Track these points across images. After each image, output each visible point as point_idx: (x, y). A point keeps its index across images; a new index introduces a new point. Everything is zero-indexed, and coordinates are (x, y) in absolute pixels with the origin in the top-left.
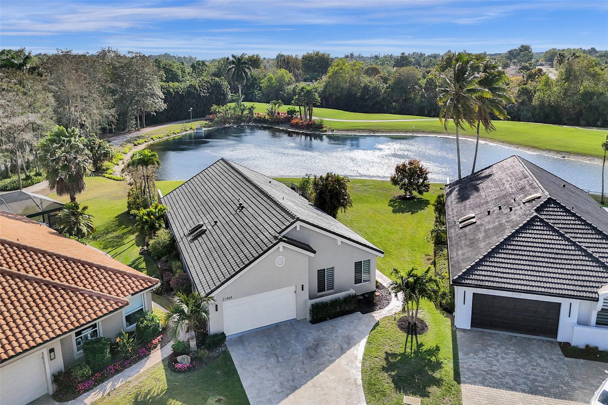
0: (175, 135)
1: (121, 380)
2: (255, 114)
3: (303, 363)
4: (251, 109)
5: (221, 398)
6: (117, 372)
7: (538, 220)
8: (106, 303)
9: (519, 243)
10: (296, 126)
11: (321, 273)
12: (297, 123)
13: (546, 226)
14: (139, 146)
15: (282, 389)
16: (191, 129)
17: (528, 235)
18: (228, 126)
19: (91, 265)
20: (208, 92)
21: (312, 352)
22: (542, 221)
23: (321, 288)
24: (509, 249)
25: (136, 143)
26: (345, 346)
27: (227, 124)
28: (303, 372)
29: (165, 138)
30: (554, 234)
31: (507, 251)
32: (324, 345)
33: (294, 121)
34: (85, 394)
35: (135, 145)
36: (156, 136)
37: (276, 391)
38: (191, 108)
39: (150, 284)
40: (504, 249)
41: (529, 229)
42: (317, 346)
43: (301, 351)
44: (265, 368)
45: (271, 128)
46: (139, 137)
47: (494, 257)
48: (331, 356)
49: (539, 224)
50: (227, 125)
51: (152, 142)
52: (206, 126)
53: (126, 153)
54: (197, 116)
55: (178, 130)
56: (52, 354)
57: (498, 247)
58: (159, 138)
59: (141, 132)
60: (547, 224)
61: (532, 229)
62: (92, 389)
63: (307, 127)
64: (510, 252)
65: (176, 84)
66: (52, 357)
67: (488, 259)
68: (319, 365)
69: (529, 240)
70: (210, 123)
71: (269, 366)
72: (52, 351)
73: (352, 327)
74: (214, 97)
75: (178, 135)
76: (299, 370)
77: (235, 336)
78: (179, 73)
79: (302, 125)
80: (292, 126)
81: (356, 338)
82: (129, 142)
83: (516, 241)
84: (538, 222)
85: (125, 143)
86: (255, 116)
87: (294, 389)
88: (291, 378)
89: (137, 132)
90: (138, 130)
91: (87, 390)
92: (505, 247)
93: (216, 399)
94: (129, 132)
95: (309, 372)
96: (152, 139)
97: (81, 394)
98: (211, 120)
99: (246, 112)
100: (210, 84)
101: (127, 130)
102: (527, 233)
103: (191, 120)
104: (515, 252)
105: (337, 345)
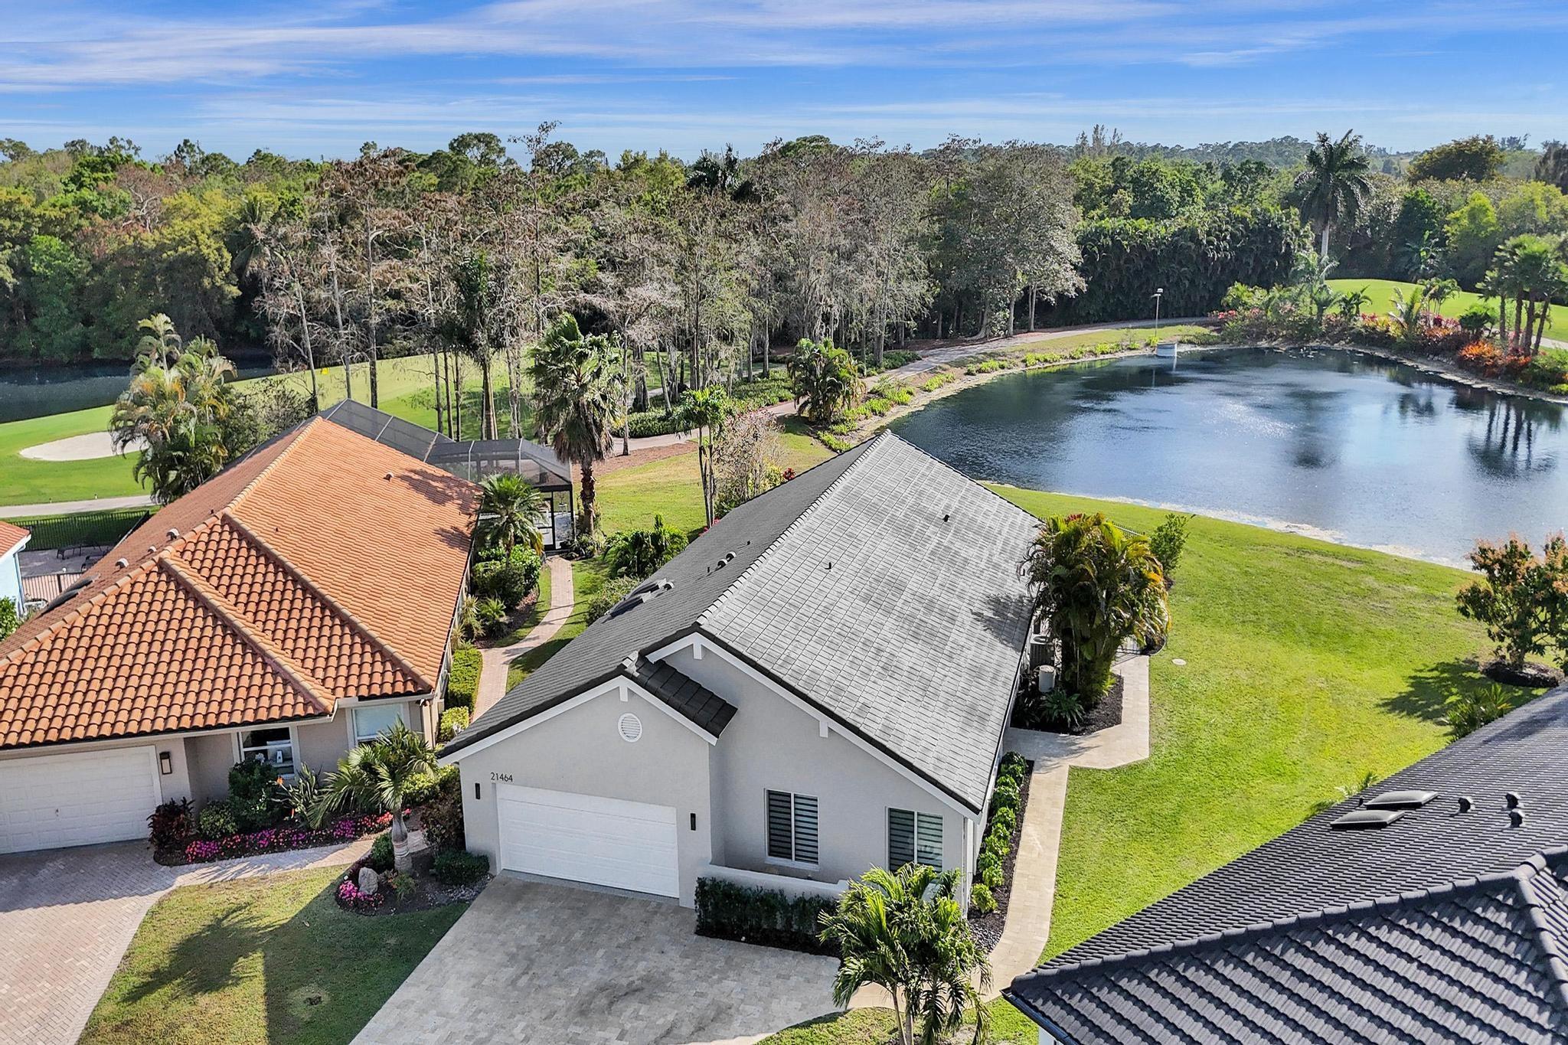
0: (1092, 358)
2: (1364, 317)
3: (549, 1016)
4: (1351, 303)
5: (324, 997)
6: (273, 848)
7: (1510, 902)
9: (1350, 964)
10: (1478, 367)
11: (778, 803)
12: (1479, 357)
13: (1521, 939)
14: (978, 375)
16: (1147, 345)
17: (1414, 948)
18: (1266, 345)
20: (1233, 248)
21: (601, 1001)
22: (1521, 910)
23: (779, 845)
24: (1286, 966)
25: (973, 368)
27: (1264, 341)
29: (1063, 362)
30: (1530, 988)
31: (1273, 971)
32: (649, 999)
33: (1471, 351)
34: (194, 865)
35: (969, 373)
36: (1039, 356)
38: (1160, 290)
40: (1268, 956)
41: (1436, 923)
43: (586, 985)
44: (473, 981)
45: (1394, 363)
46: (992, 355)
47: (1209, 970)
49: (1501, 918)
50: (1263, 344)
51: (1016, 370)
52: (1195, 341)
53: (930, 391)
54: (1171, 313)
55: (1108, 346)
56: (166, 762)
57: (1253, 940)
58: (1046, 361)
59: (1012, 342)
60: (1531, 935)
61: (1446, 928)
62: (212, 860)
63: (1507, 372)
64: (1284, 977)
65: (1143, 224)
66: (167, 769)
67: (1180, 969)
69: (1401, 967)
70: (1215, 334)
71: (486, 981)
72: (165, 755)
73: (765, 991)
74: (1251, 262)
75: (1102, 357)
77: (523, 878)
78: (1174, 195)
79: (1494, 365)
80: (1463, 365)
82: (960, 364)
83: (1340, 945)
84: (1500, 906)
85: (947, 367)
86: (1359, 323)
89: (1003, 342)
90: (1006, 337)
91: (200, 859)
92: (1277, 952)
94: (983, 341)
96: (1024, 361)
97: (188, 863)
98: (1219, 325)
99: (1333, 311)
100: (1246, 227)
101: (982, 335)
102: (1413, 935)
103: (1157, 322)
104: (1303, 989)
105: (671, 1018)
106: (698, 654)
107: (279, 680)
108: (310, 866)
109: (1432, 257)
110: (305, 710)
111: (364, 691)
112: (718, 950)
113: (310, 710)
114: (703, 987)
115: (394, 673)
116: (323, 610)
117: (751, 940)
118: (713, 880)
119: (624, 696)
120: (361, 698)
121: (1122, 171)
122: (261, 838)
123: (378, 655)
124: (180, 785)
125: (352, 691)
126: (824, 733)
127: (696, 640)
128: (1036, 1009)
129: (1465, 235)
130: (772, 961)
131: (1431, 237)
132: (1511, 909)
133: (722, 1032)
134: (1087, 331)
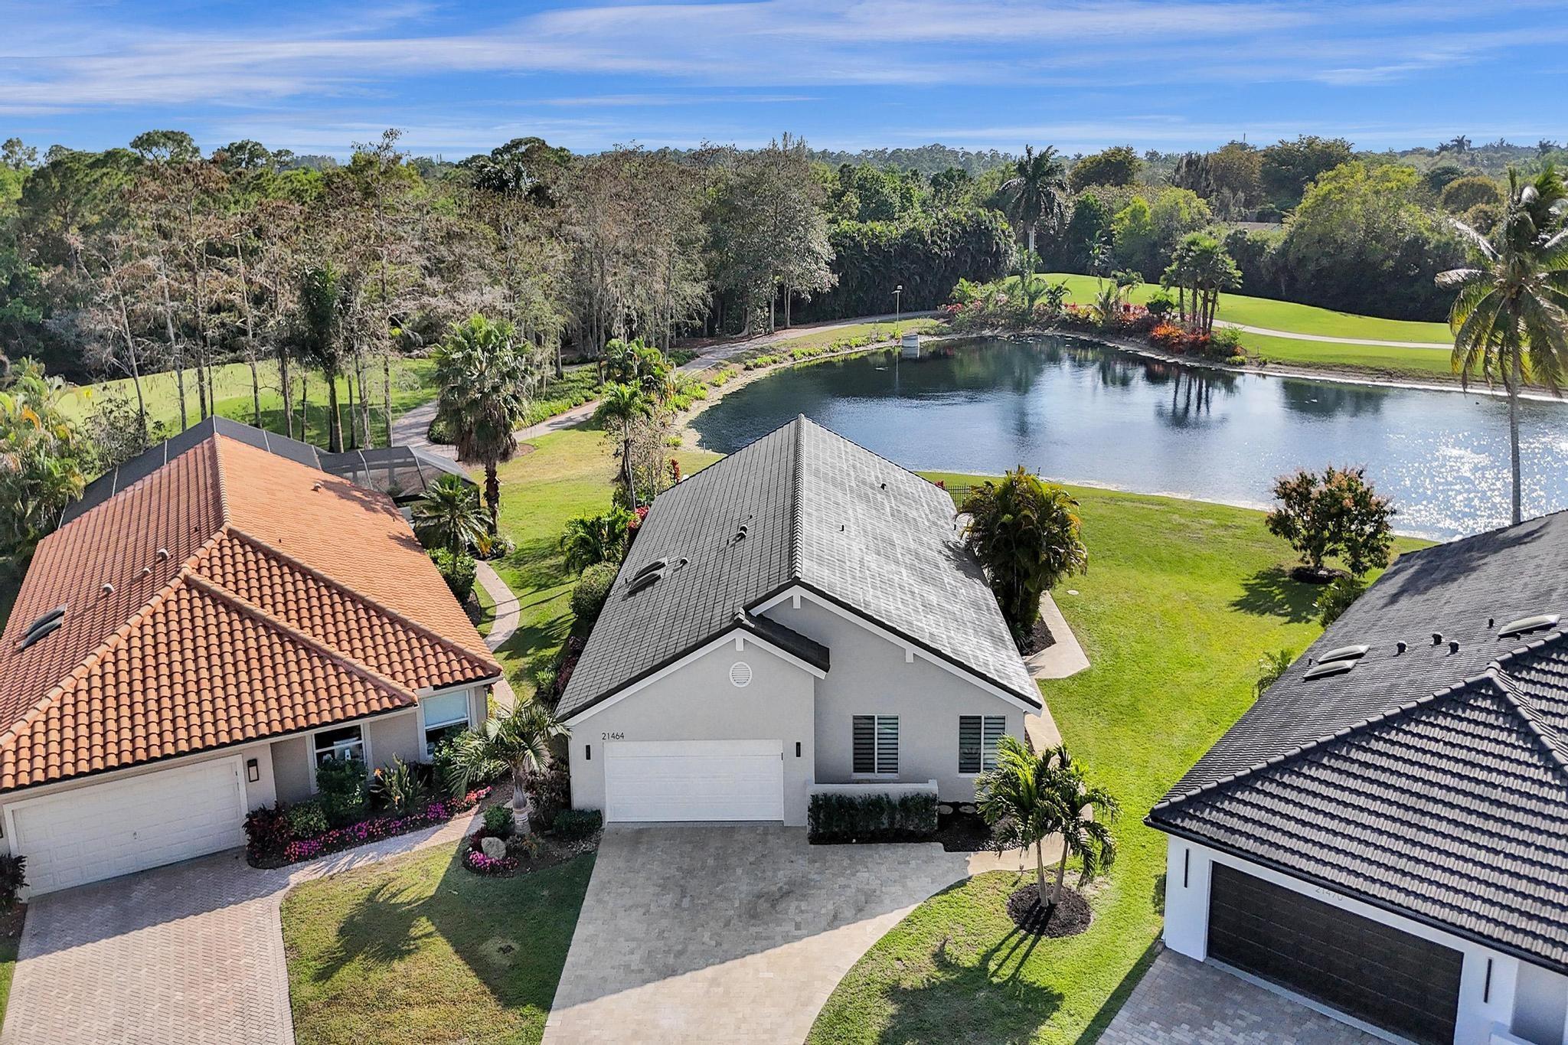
0: (848, 351)
1: (371, 855)
2: (1066, 306)
3: (727, 924)
4: (1056, 293)
5: (514, 945)
6: (372, 838)
7: (1490, 693)
8: (372, 694)
9: (1397, 751)
10: (1165, 344)
11: (863, 728)
12: (1167, 337)
13: (1505, 715)
14: (756, 370)
15: (642, 966)
16: (892, 337)
17: (1436, 733)
18: (990, 334)
19: (381, 612)
20: (953, 248)
21: (763, 905)
22: (1500, 697)
23: (863, 762)
24: (1353, 761)
25: (750, 363)
26: (848, 913)
27: (987, 331)
28: (713, 943)
29: (825, 355)
30: (1521, 743)
31: (1345, 766)
32: (804, 897)
33: (1160, 332)
34: (299, 865)
35: (747, 368)
36: (805, 351)
37: (627, 967)
38: (900, 287)
39: (480, 673)
40: (1338, 757)
41: (1446, 715)
42: (786, 894)
43: (743, 896)
44: (641, 911)
45: (1099, 344)
46: (763, 350)
47: (1299, 774)
48: (798, 927)
49: (1487, 704)
50: (987, 332)
51: (788, 364)
52: (932, 332)
53: (719, 386)
54: (911, 306)
55: (860, 339)
56: (253, 769)
57: (1323, 748)
58: (810, 355)
59: (775, 338)
60: (1511, 711)
61: (1454, 717)
62: (314, 857)
63: (1191, 349)
64: (1355, 769)
65: (878, 227)
66: (254, 776)
67: (1277, 777)
68: (758, 937)
69: (1433, 746)
70: (946, 325)
71: (653, 908)
72: (252, 763)
73: (895, 875)
74: (969, 260)
75: (856, 350)
76: (707, 935)
77: (630, 826)
78: (896, 200)
79: (1180, 343)
80: (1155, 344)
81: (887, 902)
82: (737, 360)
83: (1386, 741)
84: (1485, 697)
85: (727, 363)
86: (1064, 311)
87: (671, 972)
88: (680, 947)
89: (766, 339)
90: (770, 333)
91: (303, 858)
92: (1344, 753)
93: (503, 945)
94: (749, 337)
95: (725, 946)
96: (792, 356)
97: (292, 863)
98: (949, 318)
99: (1043, 300)
100: (964, 229)
101: (745, 332)
102: (1433, 725)
103: (898, 316)
104: (1370, 773)
105: (830, 907)
106: (797, 604)
107: (355, 678)
108: (417, 848)
109: (1103, 253)
110: (392, 702)
111: (436, 681)
112: (837, 855)
113: (397, 702)
114: (841, 881)
115: (459, 661)
116: (366, 610)
117: (861, 841)
118: (825, 795)
119: (740, 646)
120: (436, 687)
121: (849, 177)
122: (359, 830)
123: (437, 646)
124: (266, 791)
125: (424, 682)
126: (910, 659)
127: (796, 592)
128: (1177, 826)
129: (1129, 234)
130: (887, 853)
131: (1101, 236)
132: (1492, 697)
133: (879, 910)
134: (837, 327)
